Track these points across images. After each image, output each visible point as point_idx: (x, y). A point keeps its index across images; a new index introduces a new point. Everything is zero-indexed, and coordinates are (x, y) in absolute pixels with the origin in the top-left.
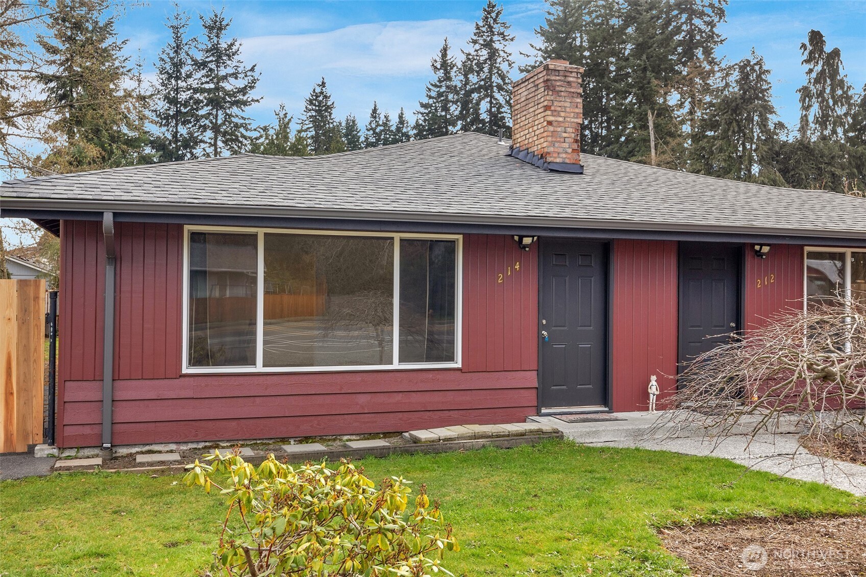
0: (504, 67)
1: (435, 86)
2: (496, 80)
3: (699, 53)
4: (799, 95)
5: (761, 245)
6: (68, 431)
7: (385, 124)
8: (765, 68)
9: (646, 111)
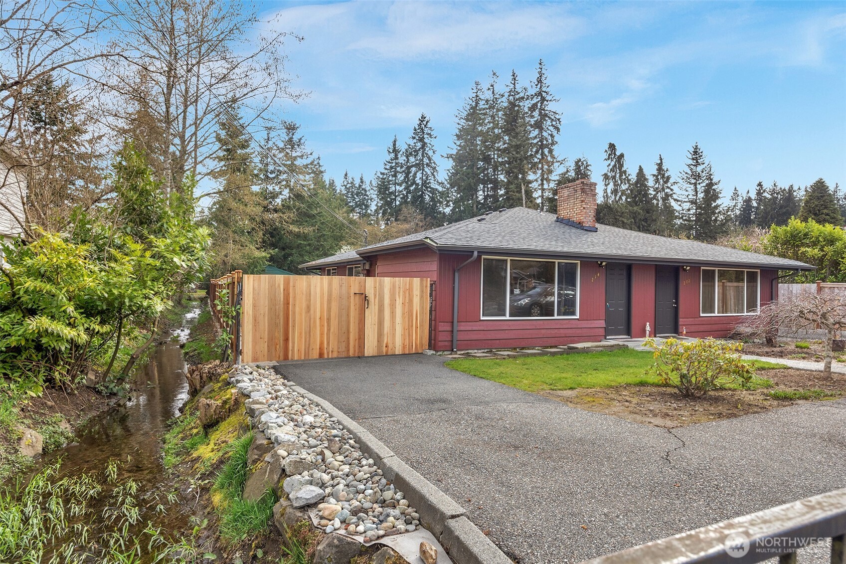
0: (430, 153)
1: (389, 162)
2: (426, 161)
3: (546, 151)
4: (602, 178)
5: (687, 266)
6: (440, 344)
7: (352, 183)
8: (589, 163)
9: (521, 183)
